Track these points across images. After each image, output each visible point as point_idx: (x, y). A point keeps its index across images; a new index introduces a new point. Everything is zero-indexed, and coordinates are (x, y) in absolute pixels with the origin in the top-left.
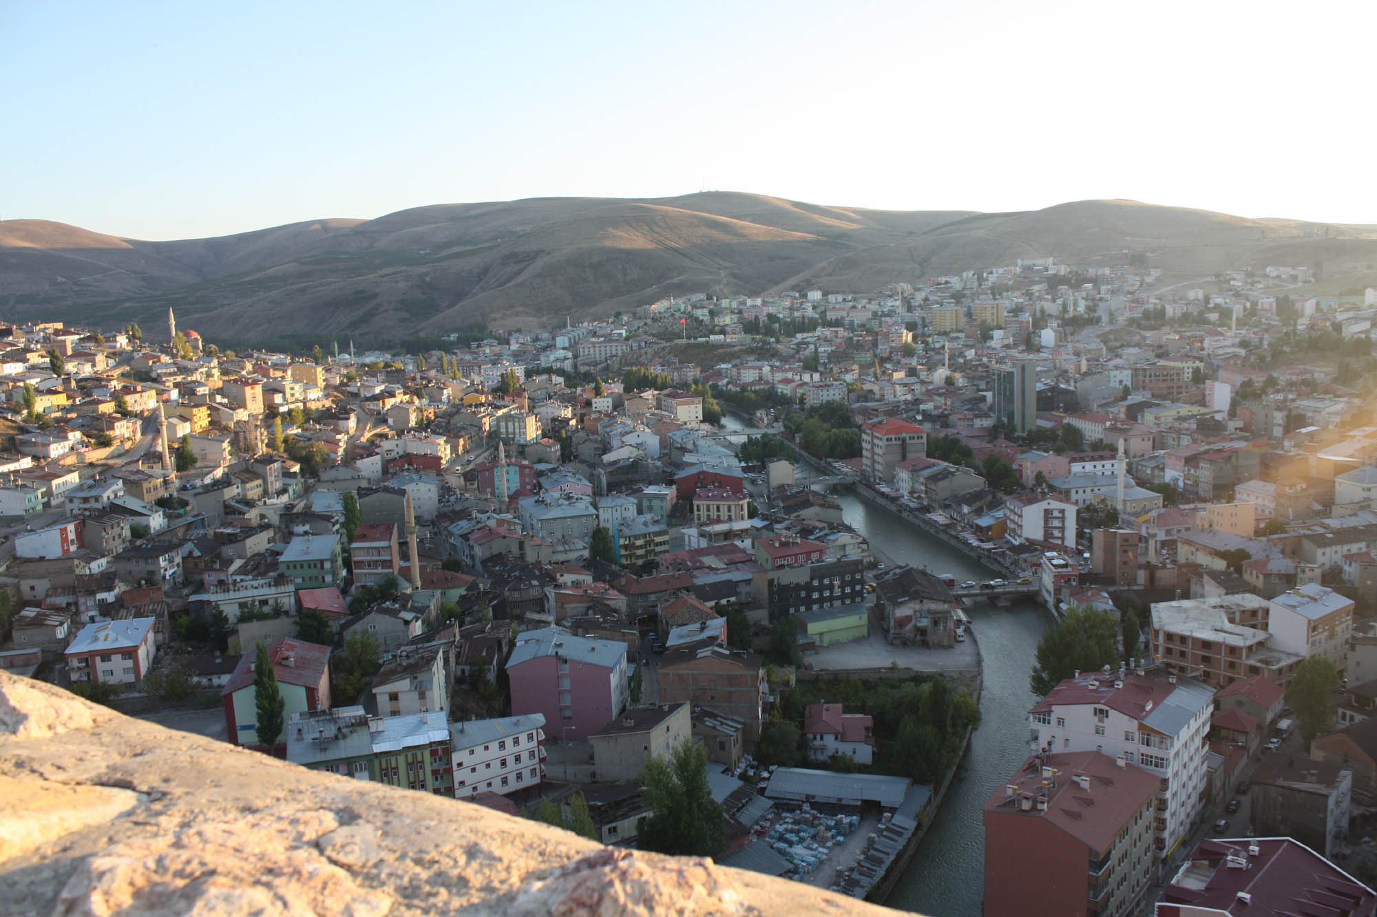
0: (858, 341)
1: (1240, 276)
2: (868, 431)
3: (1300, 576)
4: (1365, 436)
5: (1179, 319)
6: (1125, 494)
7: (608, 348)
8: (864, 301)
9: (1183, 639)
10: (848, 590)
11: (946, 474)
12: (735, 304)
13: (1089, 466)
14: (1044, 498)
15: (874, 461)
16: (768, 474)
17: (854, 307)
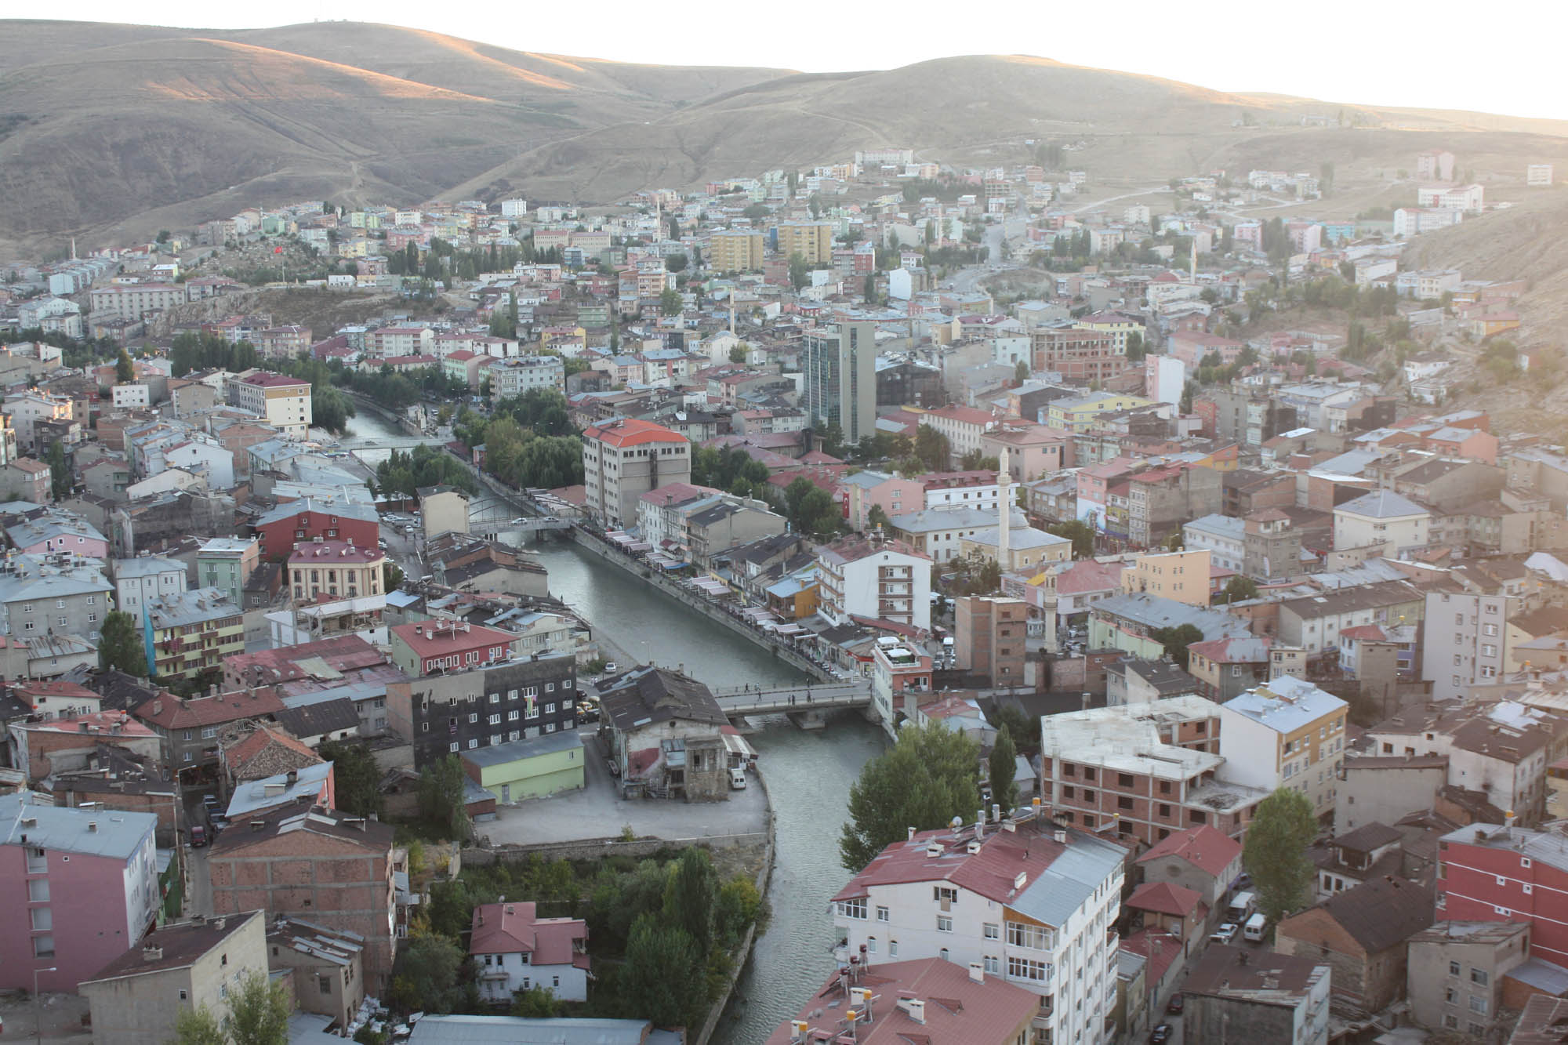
0: (585, 287)
1: (1209, 185)
2: (593, 440)
3: (1274, 665)
4: (1383, 443)
5: (1112, 255)
6: (1012, 540)
7: (146, 297)
8: (599, 220)
9: (1090, 772)
10: (550, 709)
11: (720, 512)
12: (374, 223)
13: (956, 495)
14: (878, 549)
15: (603, 491)
16: (422, 516)
17: (581, 229)
